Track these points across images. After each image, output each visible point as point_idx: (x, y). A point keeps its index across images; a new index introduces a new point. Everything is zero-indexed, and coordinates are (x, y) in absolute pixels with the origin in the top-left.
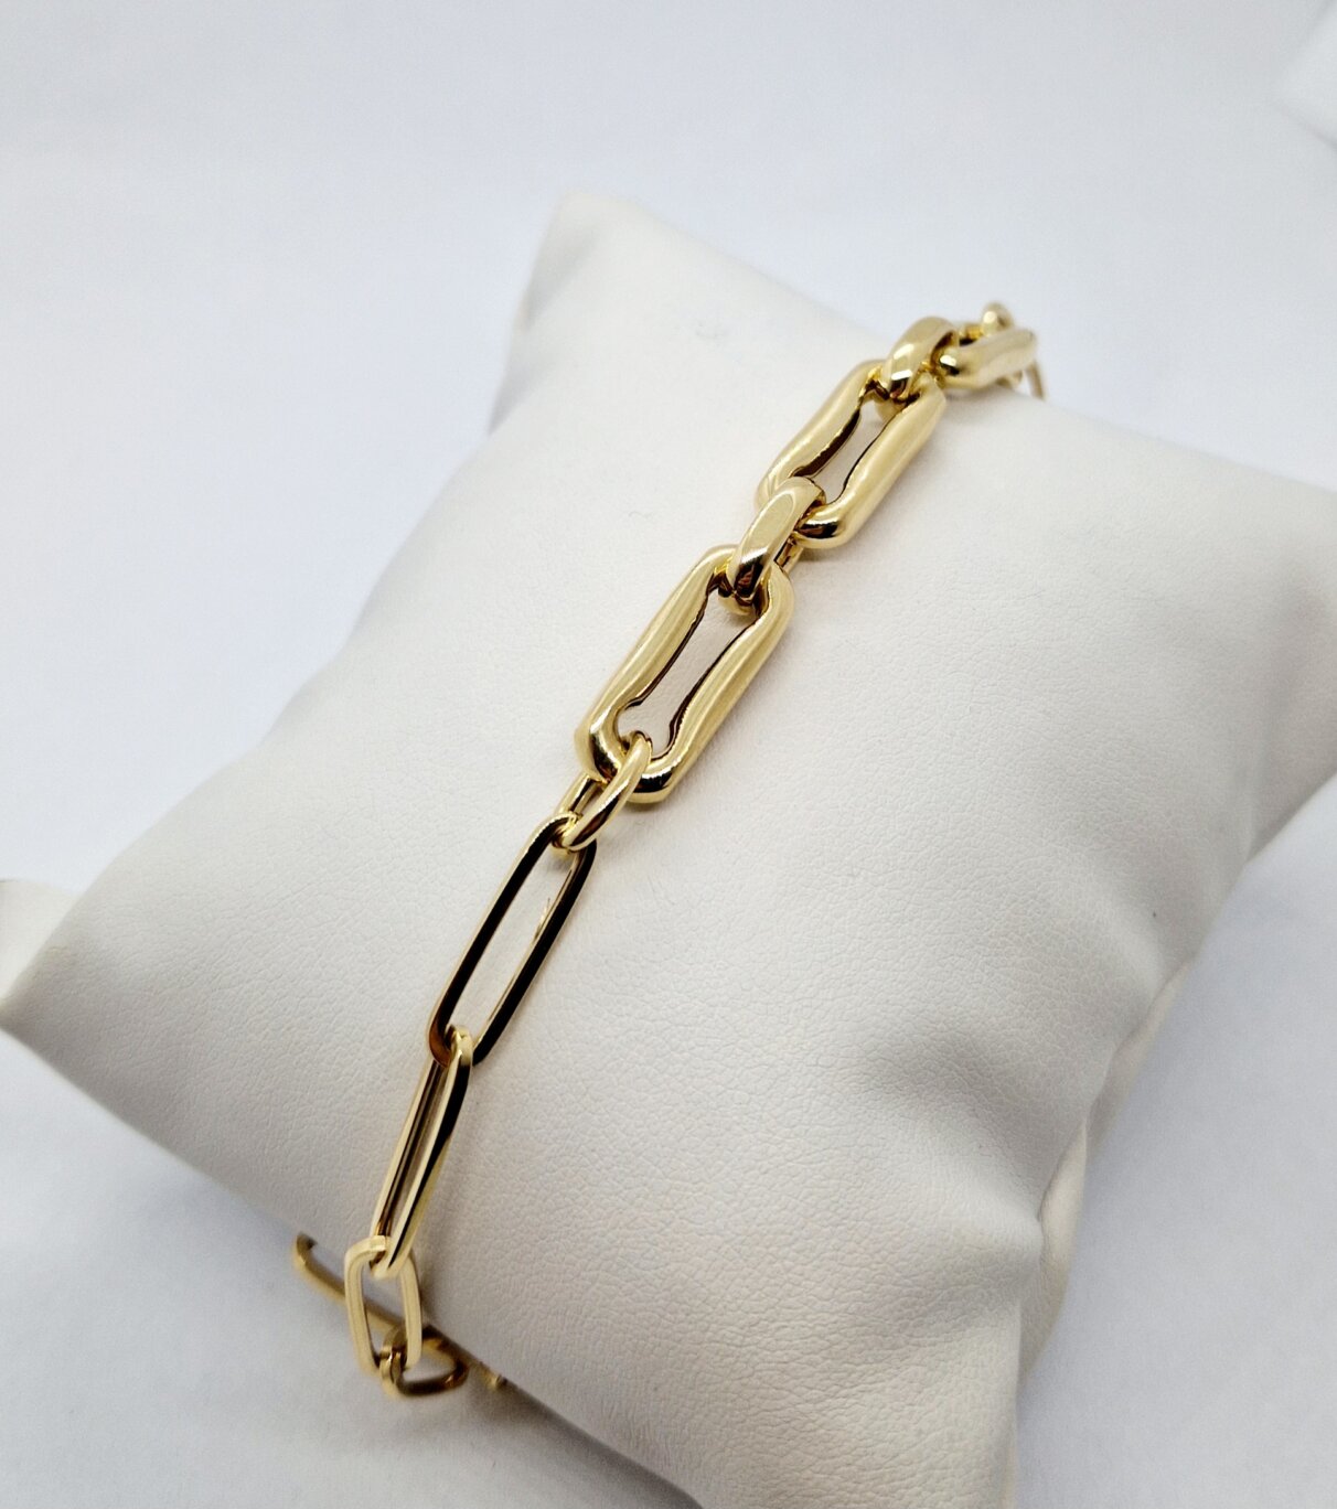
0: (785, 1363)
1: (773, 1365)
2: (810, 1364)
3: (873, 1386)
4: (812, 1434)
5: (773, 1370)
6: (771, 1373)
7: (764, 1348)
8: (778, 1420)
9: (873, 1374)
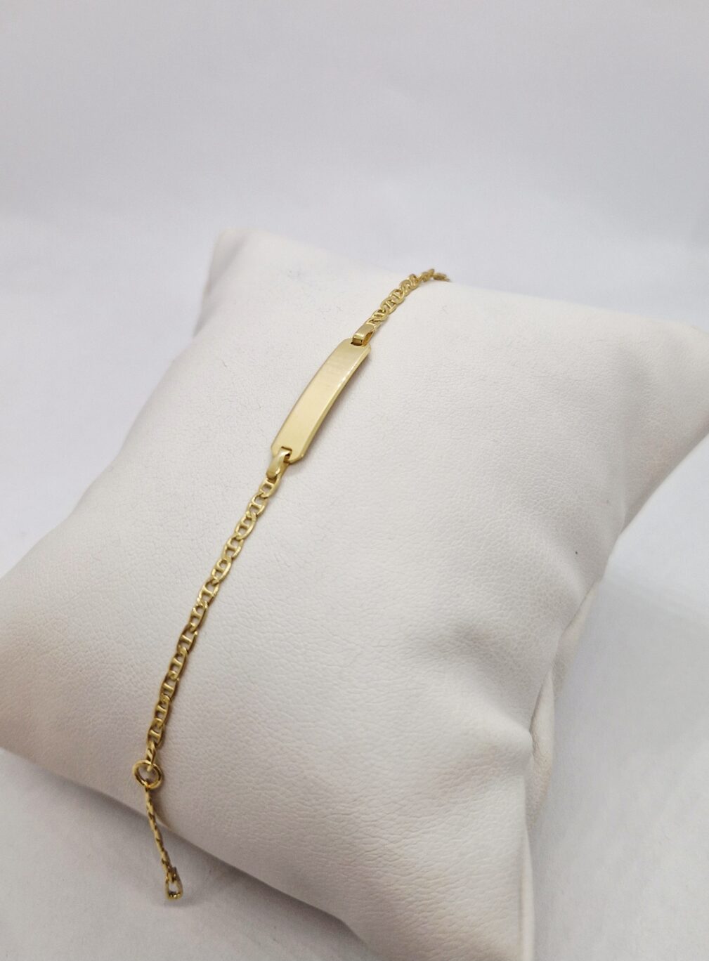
0: (376, 821)
1: (368, 823)
2: (392, 819)
3: (431, 829)
4: (397, 861)
5: (369, 826)
6: (369, 828)
7: (363, 814)
8: (375, 856)
9: (428, 822)
